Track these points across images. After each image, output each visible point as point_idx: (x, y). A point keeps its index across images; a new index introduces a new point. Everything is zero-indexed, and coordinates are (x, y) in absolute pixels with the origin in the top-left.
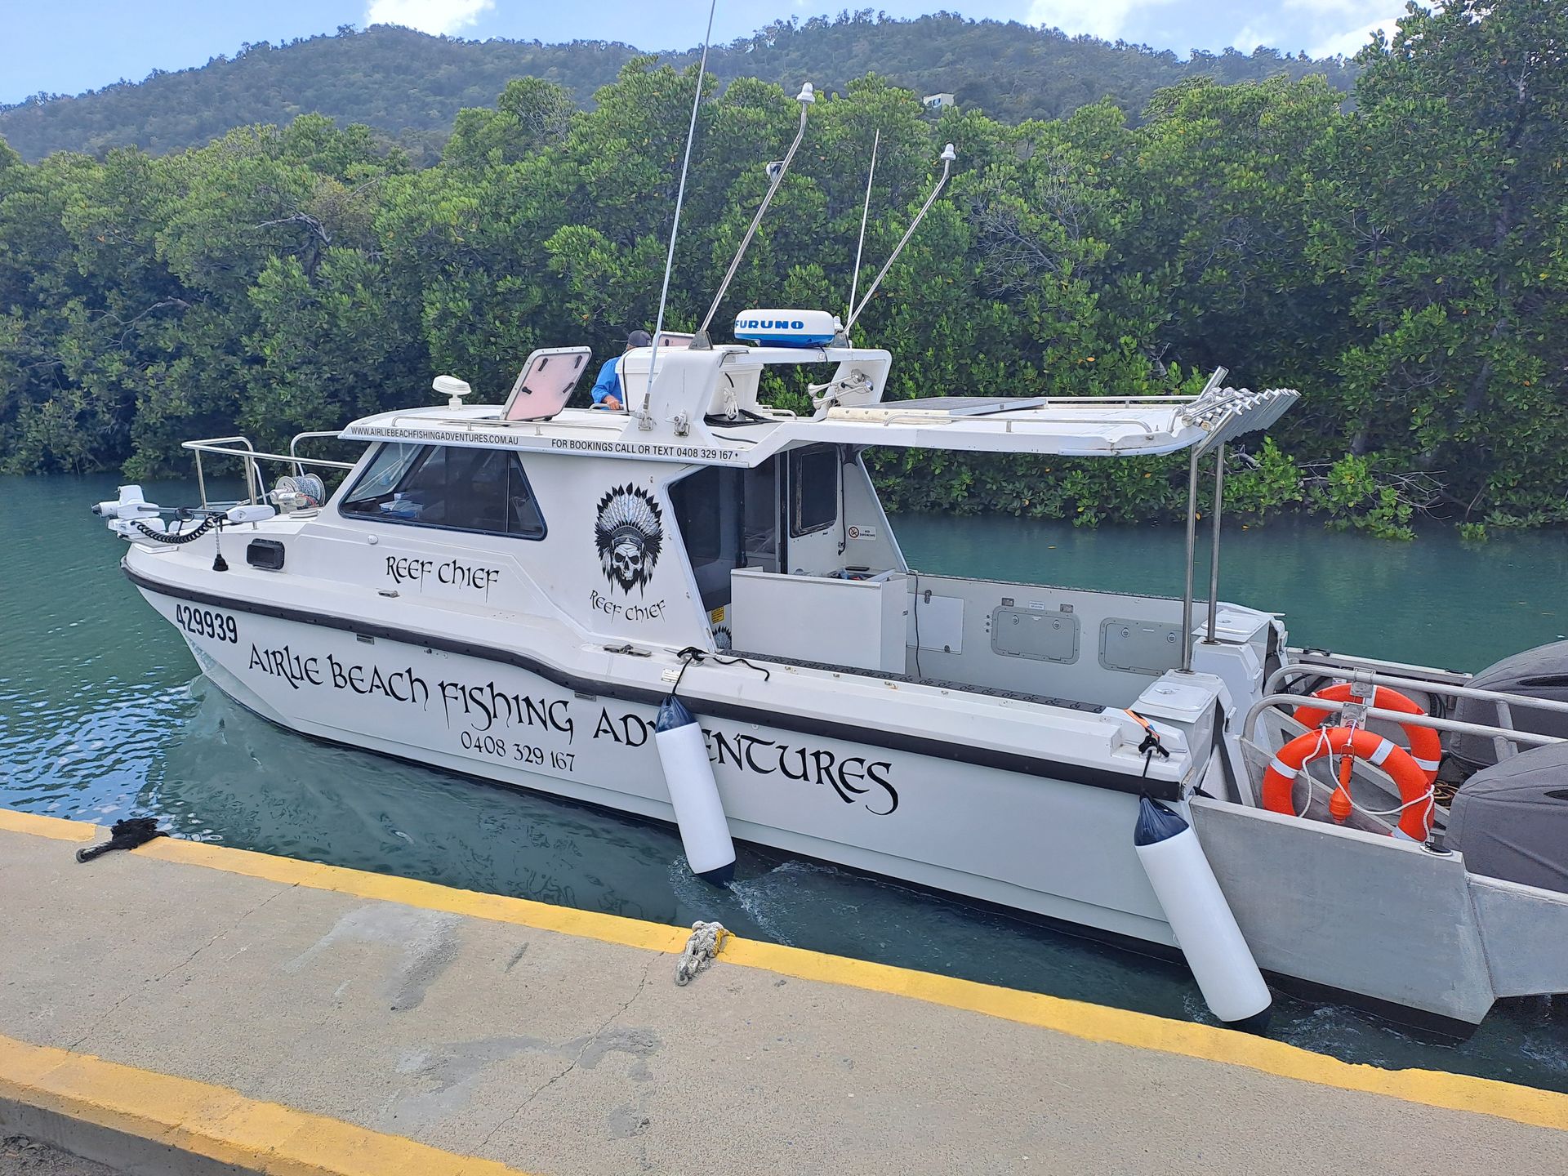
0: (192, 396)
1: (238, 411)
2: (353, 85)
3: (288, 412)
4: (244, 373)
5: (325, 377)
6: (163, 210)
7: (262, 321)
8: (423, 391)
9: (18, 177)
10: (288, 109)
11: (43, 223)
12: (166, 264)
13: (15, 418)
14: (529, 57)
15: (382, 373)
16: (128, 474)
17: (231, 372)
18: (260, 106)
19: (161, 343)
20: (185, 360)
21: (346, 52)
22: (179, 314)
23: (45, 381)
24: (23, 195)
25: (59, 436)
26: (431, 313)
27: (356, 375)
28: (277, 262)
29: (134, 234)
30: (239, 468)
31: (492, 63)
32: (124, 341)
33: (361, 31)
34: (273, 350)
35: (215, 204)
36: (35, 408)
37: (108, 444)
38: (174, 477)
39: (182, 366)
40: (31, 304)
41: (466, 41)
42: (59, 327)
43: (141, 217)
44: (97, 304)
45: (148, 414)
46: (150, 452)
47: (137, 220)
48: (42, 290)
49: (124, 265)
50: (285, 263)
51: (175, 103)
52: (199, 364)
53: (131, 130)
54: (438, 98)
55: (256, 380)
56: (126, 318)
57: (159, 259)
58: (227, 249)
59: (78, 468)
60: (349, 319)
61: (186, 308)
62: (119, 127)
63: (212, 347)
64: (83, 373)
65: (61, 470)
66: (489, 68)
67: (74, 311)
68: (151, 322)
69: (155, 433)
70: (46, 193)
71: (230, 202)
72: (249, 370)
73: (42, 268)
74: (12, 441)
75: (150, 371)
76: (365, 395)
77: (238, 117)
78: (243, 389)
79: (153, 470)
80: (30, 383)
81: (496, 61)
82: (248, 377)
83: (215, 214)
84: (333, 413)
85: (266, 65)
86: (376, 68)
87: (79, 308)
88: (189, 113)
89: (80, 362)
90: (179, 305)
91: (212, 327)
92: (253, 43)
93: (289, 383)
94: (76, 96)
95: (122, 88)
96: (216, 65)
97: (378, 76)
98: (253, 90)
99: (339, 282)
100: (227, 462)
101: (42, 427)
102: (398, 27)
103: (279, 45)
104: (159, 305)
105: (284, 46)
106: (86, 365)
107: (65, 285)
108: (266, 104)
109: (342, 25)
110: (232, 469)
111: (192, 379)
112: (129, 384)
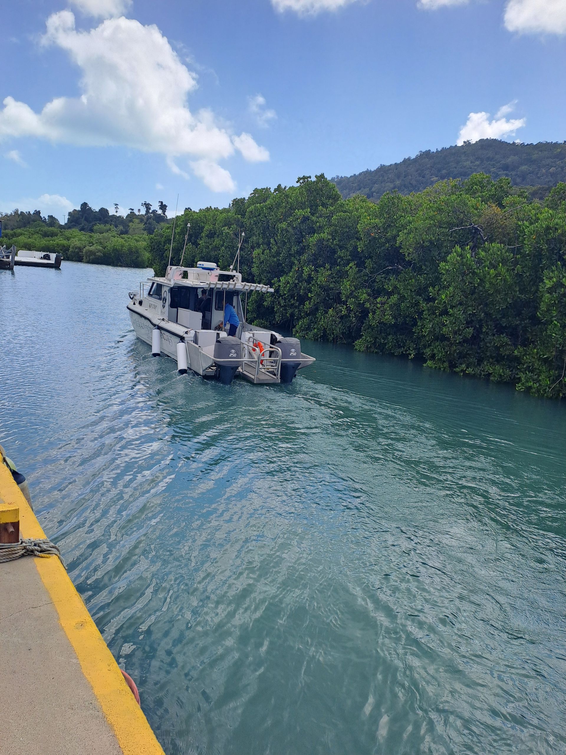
0: (394, 314)
1: (415, 324)
2: (465, 167)
3: (444, 329)
4: (424, 305)
5: (469, 313)
6: (403, 221)
7: (442, 280)
8: (522, 327)
9: (342, 206)
10: (432, 179)
11: (347, 227)
12: (400, 247)
13: (316, 314)
14: (559, 150)
15: (501, 314)
16: (357, 347)
17: (417, 304)
18: (420, 178)
19: (386, 287)
20: (396, 296)
21: (465, 152)
22: (397, 272)
23: (331, 299)
24: (342, 214)
25: (332, 325)
26: (549, 284)
27: (486, 314)
28: (459, 250)
29: (387, 233)
30: (408, 352)
31: (538, 154)
32: (369, 283)
33: (474, 142)
34: (446, 296)
35: (431, 218)
36: (325, 311)
37: (349, 331)
38: (376, 352)
39: (394, 298)
40: (334, 263)
41: (526, 144)
42: (342, 275)
43: (392, 224)
44: (361, 265)
45: (372, 319)
46: (368, 338)
47: (389, 226)
48: (340, 257)
49: (378, 247)
50: (463, 249)
51: (386, 178)
52: (402, 298)
53: (367, 190)
54: (505, 172)
55: (428, 310)
56: (371, 273)
57: (397, 245)
58: (431, 242)
59: (335, 341)
60: (491, 283)
61: (402, 270)
62: (362, 189)
63: (411, 291)
64: (348, 297)
65: (328, 340)
66: (535, 157)
67: (352, 268)
68: (383, 276)
69: (372, 330)
70: (351, 212)
71: (439, 217)
72: (426, 304)
73: (341, 247)
74: (312, 324)
75: (379, 300)
76: (487, 325)
77: (410, 184)
78: (421, 313)
79: (367, 347)
80: (325, 299)
81: (540, 153)
82: (425, 308)
83: (430, 224)
84: (469, 333)
85: (428, 160)
86: (477, 159)
87: (354, 267)
88: (391, 182)
89: (349, 292)
90: (399, 268)
91: (413, 280)
92: (424, 151)
93: (450, 315)
94: (349, 177)
95: (367, 173)
96: (407, 162)
97: (477, 163)
98: (419, 171)
99: (488, 262)
100: (403, 348)
101: (326, 320)
102: (493, 139)
103: (435, 151)
104: (390, 268)
105: (437, 151)
106: (351, 294)
107: (350, 255)
108: (423, 177)
109: (466, 141)
110: (404, 352)
111: (397, 305)
112: (367, 305)
